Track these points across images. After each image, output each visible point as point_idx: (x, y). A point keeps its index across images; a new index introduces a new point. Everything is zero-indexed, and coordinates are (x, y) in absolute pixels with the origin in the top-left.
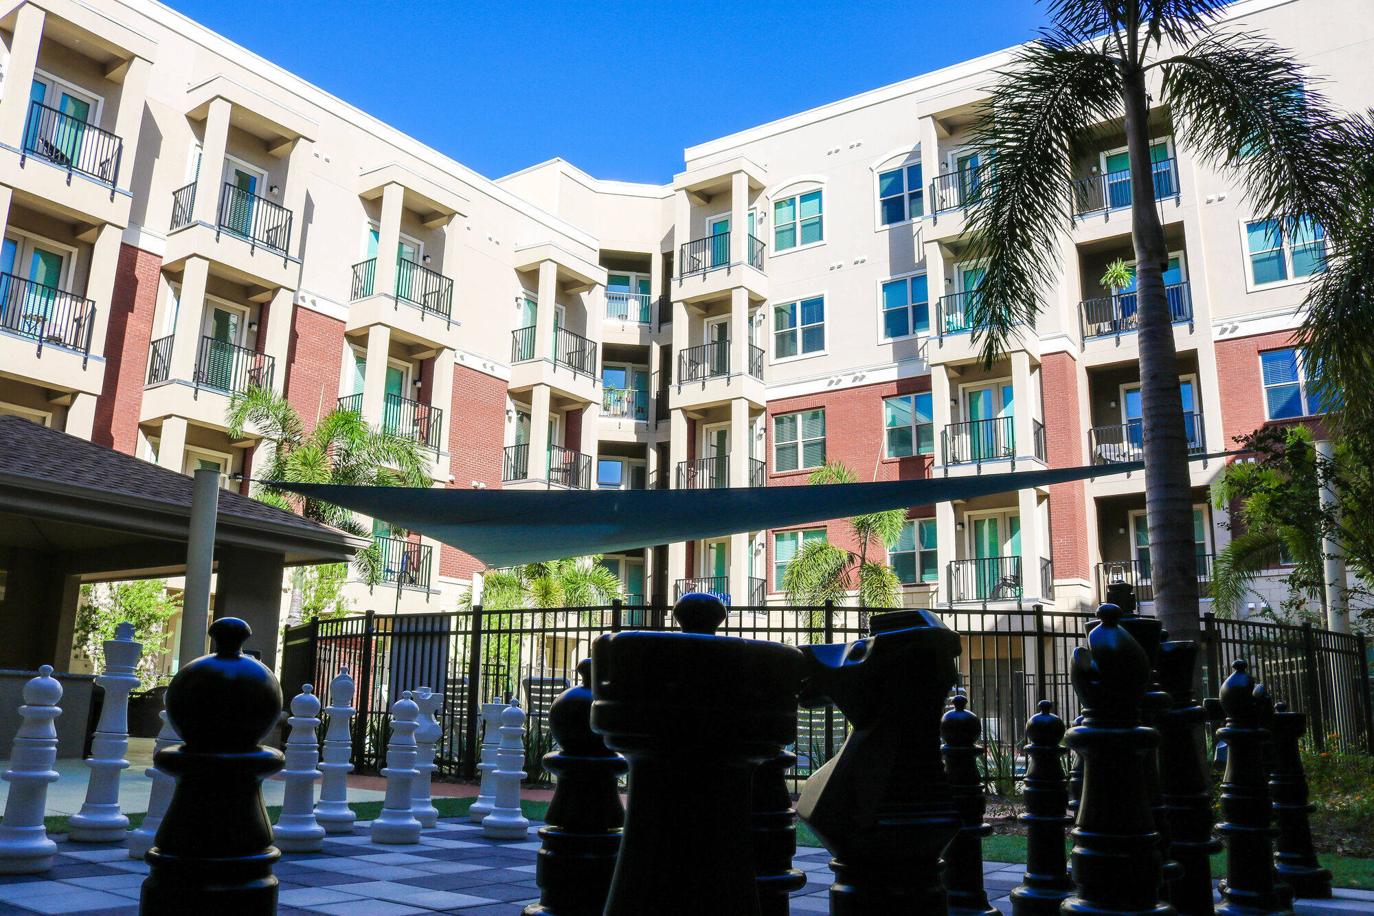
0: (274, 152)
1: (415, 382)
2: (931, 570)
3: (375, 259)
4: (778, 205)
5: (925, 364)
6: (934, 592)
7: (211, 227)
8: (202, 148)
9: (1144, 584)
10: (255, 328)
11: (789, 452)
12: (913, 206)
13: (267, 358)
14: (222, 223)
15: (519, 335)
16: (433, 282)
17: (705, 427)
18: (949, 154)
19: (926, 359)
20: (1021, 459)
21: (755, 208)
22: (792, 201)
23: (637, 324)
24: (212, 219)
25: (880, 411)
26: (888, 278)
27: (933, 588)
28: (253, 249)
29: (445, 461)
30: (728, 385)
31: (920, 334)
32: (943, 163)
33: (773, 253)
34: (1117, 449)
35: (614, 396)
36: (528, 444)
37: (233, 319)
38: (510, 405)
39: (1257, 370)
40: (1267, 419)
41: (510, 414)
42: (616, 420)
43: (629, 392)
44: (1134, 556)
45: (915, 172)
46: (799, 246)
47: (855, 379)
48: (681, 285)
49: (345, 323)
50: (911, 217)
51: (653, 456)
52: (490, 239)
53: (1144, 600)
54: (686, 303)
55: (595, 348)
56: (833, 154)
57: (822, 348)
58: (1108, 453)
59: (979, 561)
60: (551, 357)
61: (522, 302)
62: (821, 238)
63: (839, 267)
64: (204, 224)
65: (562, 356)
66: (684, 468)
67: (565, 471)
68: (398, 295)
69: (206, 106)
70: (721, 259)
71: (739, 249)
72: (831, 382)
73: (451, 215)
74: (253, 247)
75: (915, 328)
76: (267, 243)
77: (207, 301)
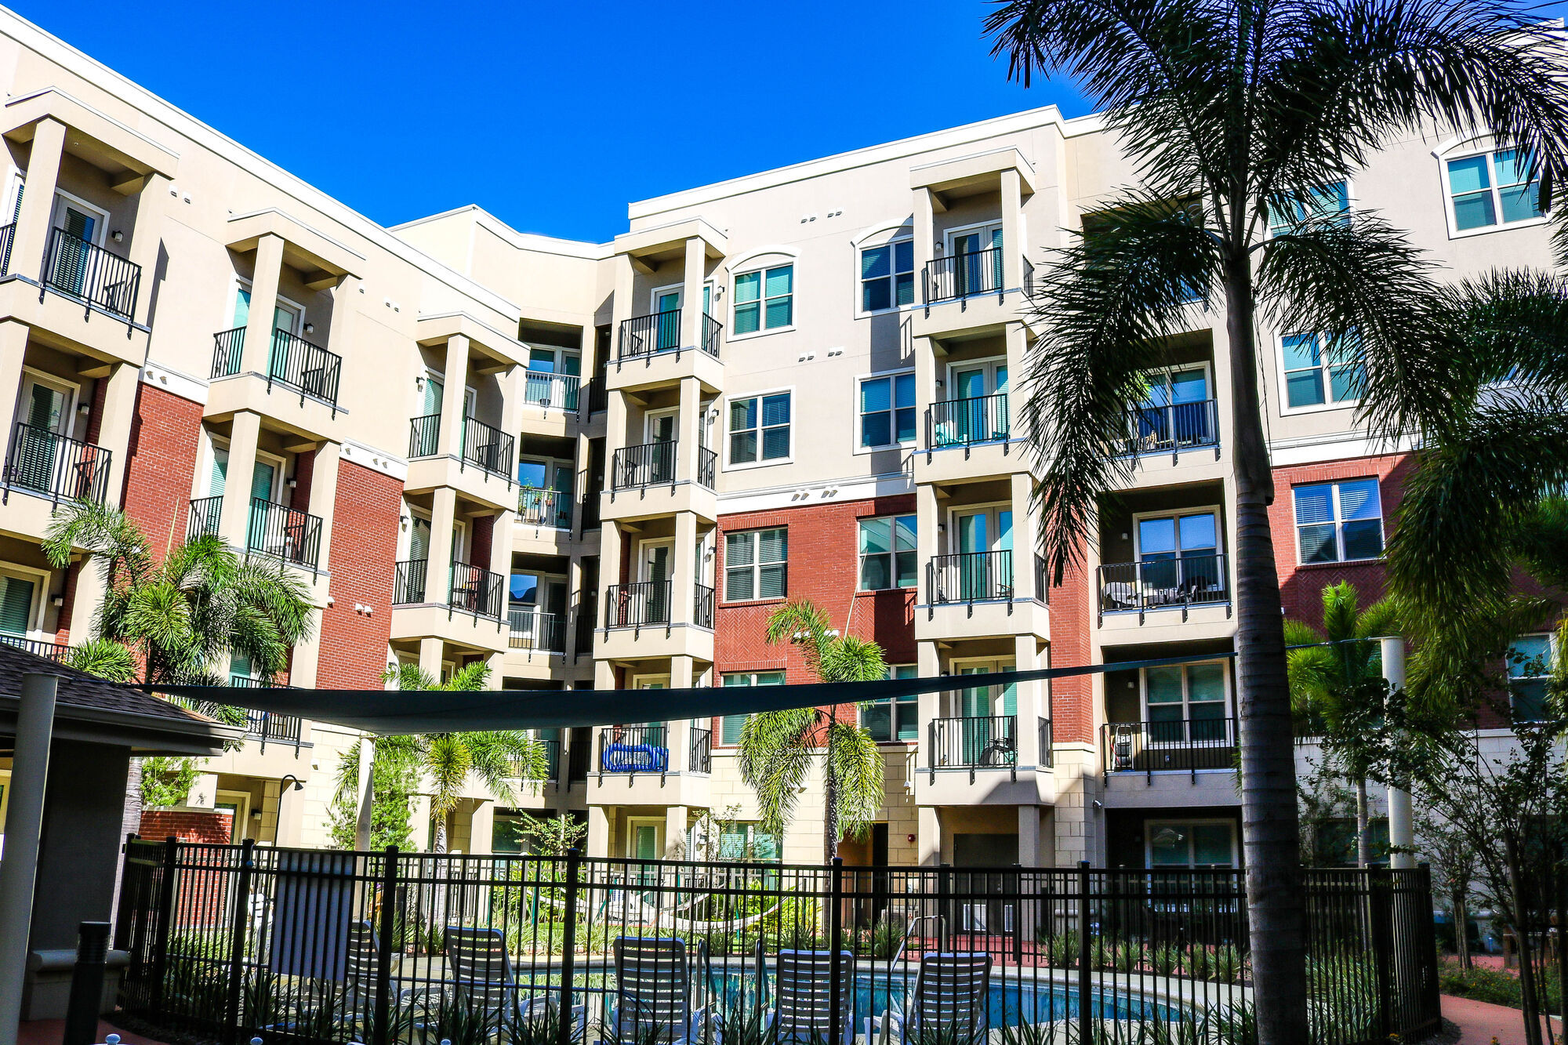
0: (118, 188)
1: (288, 481)
2: (909, 726)
3: (245, 328)
4: (739, 279)
5: (909, 481)
6: (912, 753)
7: (34, 283)
8: (24, 179)
9: (1156, 748)
10: (86, 411)
11: (741, 578)
12: (901, 291)
13: (101, 452)
14: (49, 279)
15: (418, 424)
16: (317, 357)
17: (641, 542)
18: (946, 232)
19: (910, 475)
20: (1019, 600)
21: (712, 281)
22: (755, 275)
23: (562, 411)
24: (35, 274)
25: (854, 535)
26: (868, 375)
27: (911, 748)
28: (88, 312)
29: (324, 581)
30: (673, 494)
31: (904, 444)
32: (938, 242)
33: (731, 337)
34: (1129, 589)
35: (531, 497)
36: (426, 560)
37: (57, 398)
38: (405, 510)
39: (1289, 506)
40: (1299, 564)
41: (405, 521)
42: (533, 528)
43: (549, 494)
44: (1144, 717)
45: (905, 250)
46: (763, 331)
47: (825, 494)
48: (619, 370)
49: (203, 406)
50: (897, 304)
51: (576, 572)
52: (388, 305)
53: (1155, 769)
54: (625, 392)
55: (512, 443)
56: (808, 223)
57: (787, 455)
58: (1119, 594)
59: (965, 718)
60: (458, 454)
61: (424, 384)
62: (790, 322)
63: (810, 358)
64: (24, 279)
65: (471, 452)
66: (615, 592)
67: (470, 592)
68: (271, 375)
69: (31, 126)
70: (669, 342)
71: (691, 331)
72: (797, 496)
73: (341, 276)
74: (88, 310)
75: (898, 437)
76: (106, 306)
77: (24, 375)
